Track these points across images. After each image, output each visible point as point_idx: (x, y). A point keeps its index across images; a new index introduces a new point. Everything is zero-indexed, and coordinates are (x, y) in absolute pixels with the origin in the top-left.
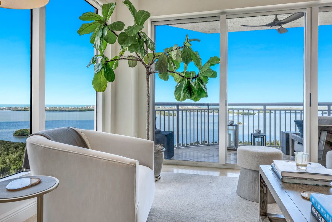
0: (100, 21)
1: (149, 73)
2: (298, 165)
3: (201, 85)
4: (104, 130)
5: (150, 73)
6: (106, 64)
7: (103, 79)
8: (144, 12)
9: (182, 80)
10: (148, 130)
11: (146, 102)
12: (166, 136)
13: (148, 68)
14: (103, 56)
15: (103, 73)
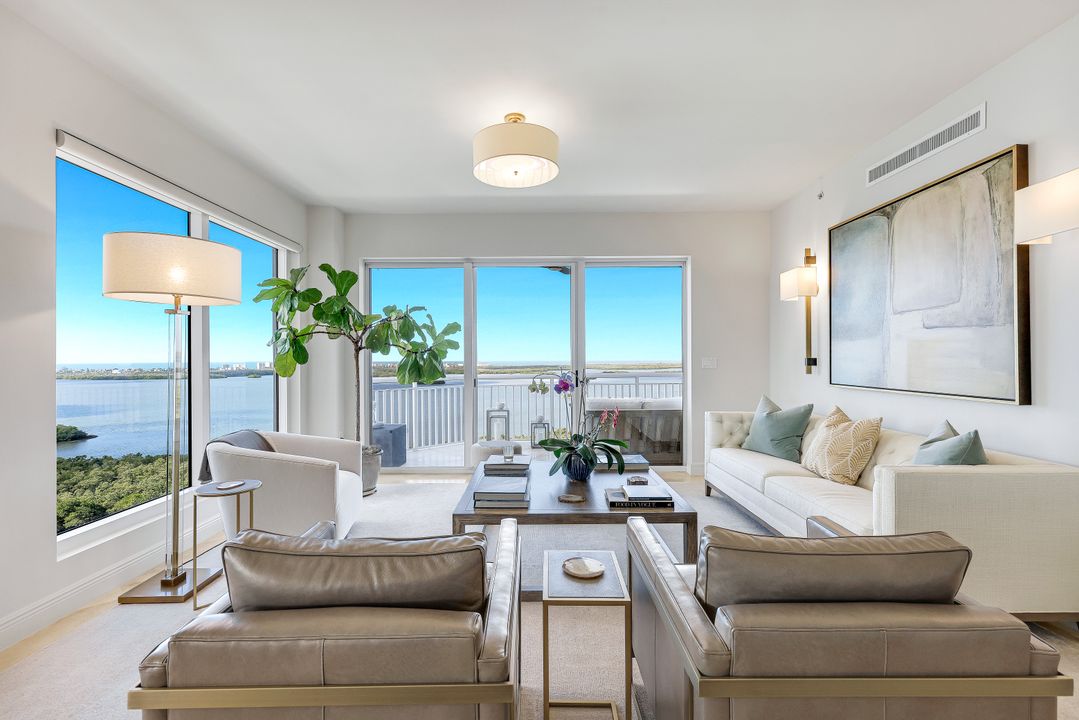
0: (287, 286)
1: (358, 349)
2: (506, 458)
3: (434, 362)
4: (290, 430)
5: (360, 349)
6: (294, 340)
7: (290, 358)
8: (349, 272)
9: (407, 356)
10: (358, 427)
11: (355, 389)
12: (391, 432)
13: (356, 343)
14: (291, 329)
15: (291, 352)
